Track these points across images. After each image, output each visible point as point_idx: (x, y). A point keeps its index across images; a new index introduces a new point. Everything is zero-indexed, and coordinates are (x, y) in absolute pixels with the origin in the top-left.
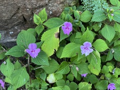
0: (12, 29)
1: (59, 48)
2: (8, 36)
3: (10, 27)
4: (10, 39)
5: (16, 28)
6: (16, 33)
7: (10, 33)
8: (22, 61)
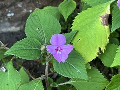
0: (13, 8)
1: (108, 47)
2: (5, 22)
3: (9, 4)
4: (6, 27)
5: (20, 6)
6: (18, 16)
7: (9, 15)
8: (30, 70)
